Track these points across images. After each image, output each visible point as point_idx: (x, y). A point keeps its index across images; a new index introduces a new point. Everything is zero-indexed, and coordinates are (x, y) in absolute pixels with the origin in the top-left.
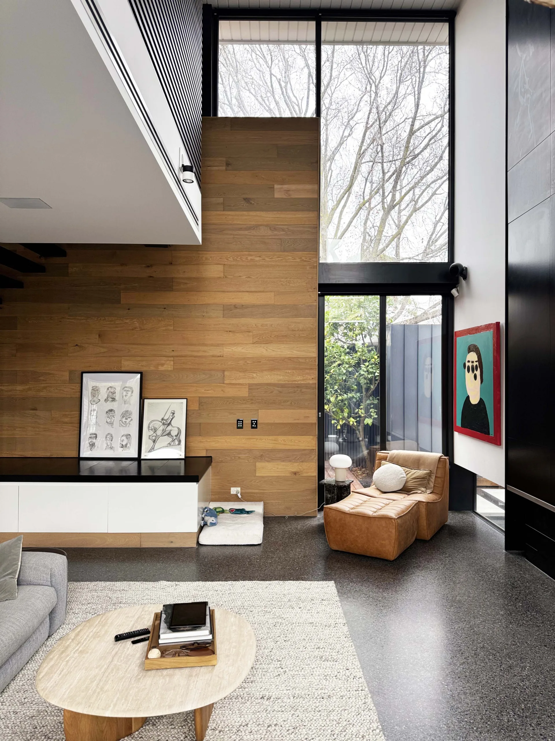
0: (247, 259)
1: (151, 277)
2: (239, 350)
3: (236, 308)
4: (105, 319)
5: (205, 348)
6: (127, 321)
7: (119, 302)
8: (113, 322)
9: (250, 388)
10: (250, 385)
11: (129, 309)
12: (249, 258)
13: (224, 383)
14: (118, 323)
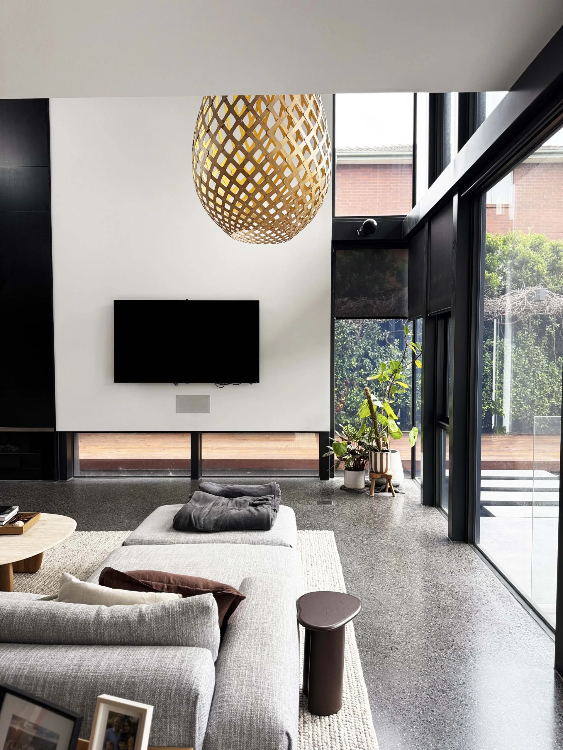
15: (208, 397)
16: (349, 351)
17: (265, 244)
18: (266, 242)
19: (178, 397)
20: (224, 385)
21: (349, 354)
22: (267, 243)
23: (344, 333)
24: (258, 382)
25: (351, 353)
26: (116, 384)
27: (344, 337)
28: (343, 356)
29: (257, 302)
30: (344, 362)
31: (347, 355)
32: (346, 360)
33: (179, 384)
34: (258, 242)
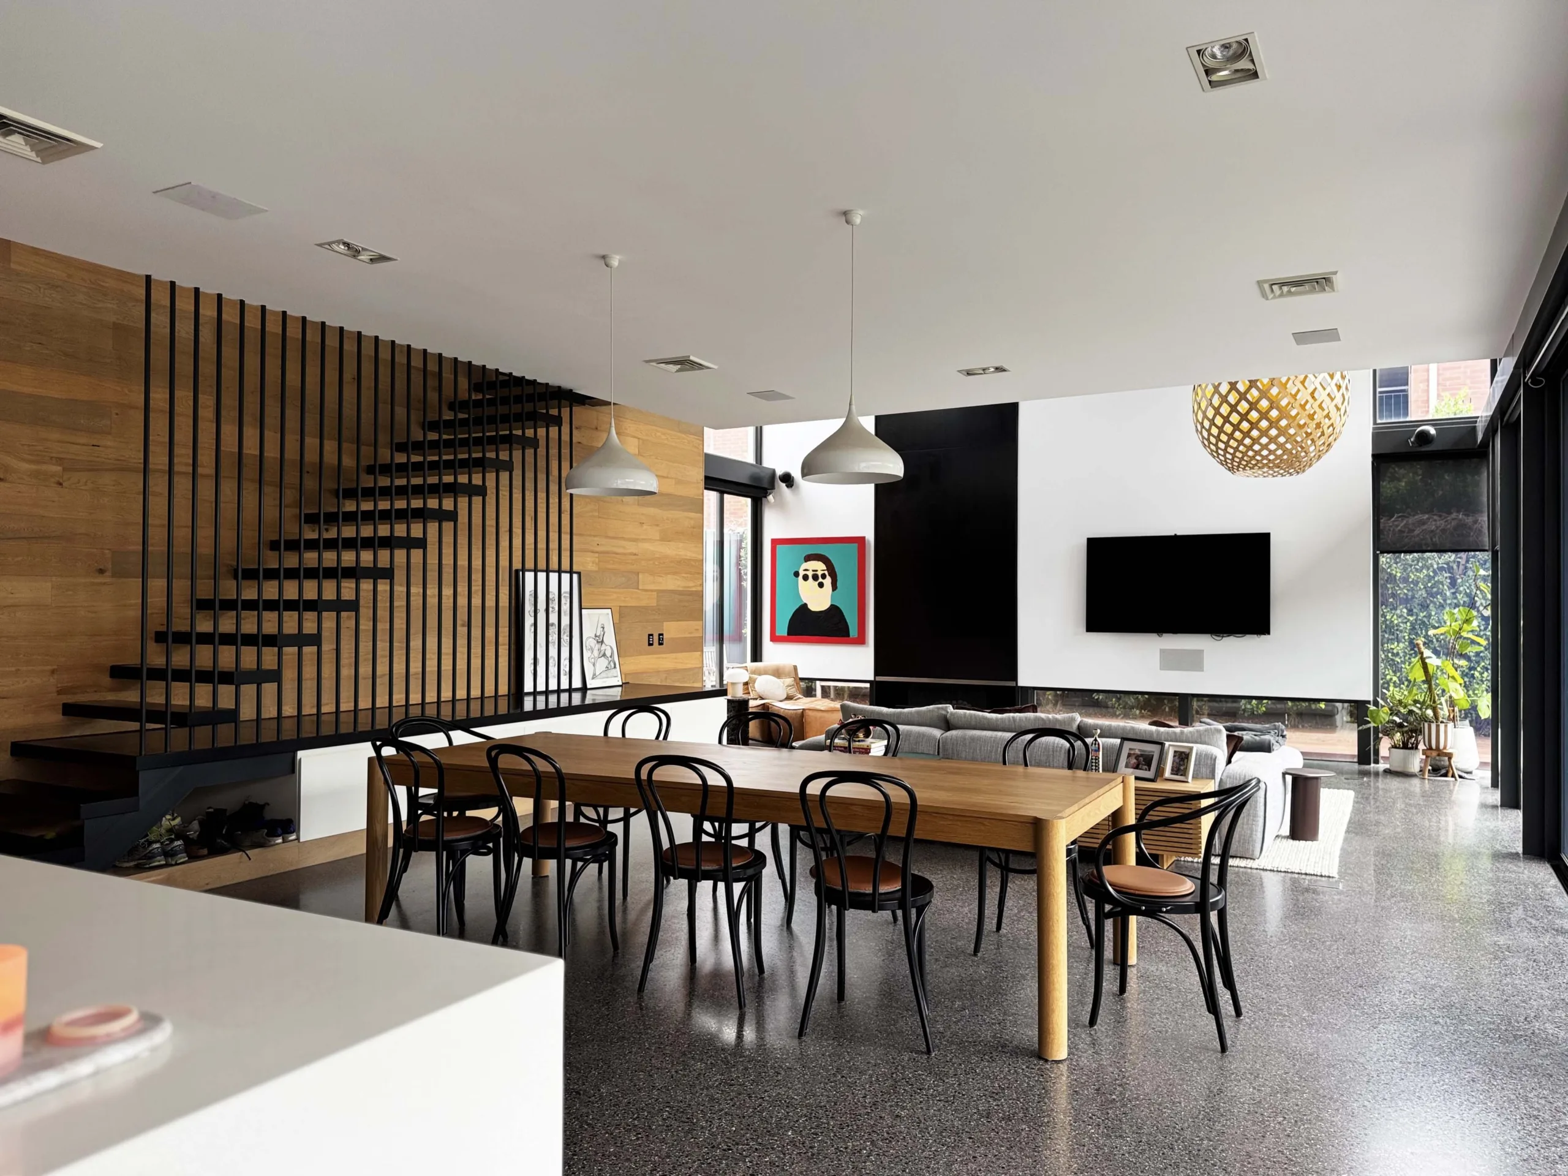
1: (579, 443)
2: (649, 548)
9: (658, 595)
10: (659, 591)
13: (638, 589)
15: (1202, 651)
16: (1437, 598)
17: (1274, 476)
18: (1275, 474)
19: (1162, 651)
20: (1223, 637)
21: (1438, 603)
22: (1276, 476)
23: (1428, 569)
24: (1269, 633)
25: (1442, 601)
26: (1089, 633)
27: (1428, 576)
28: (1428, 606)
29: (1267, 536)
30: (1429, 616)
31: (1435, 604)
32: (1433, 613)
33: (1164, 635)
34: (1266, 475)
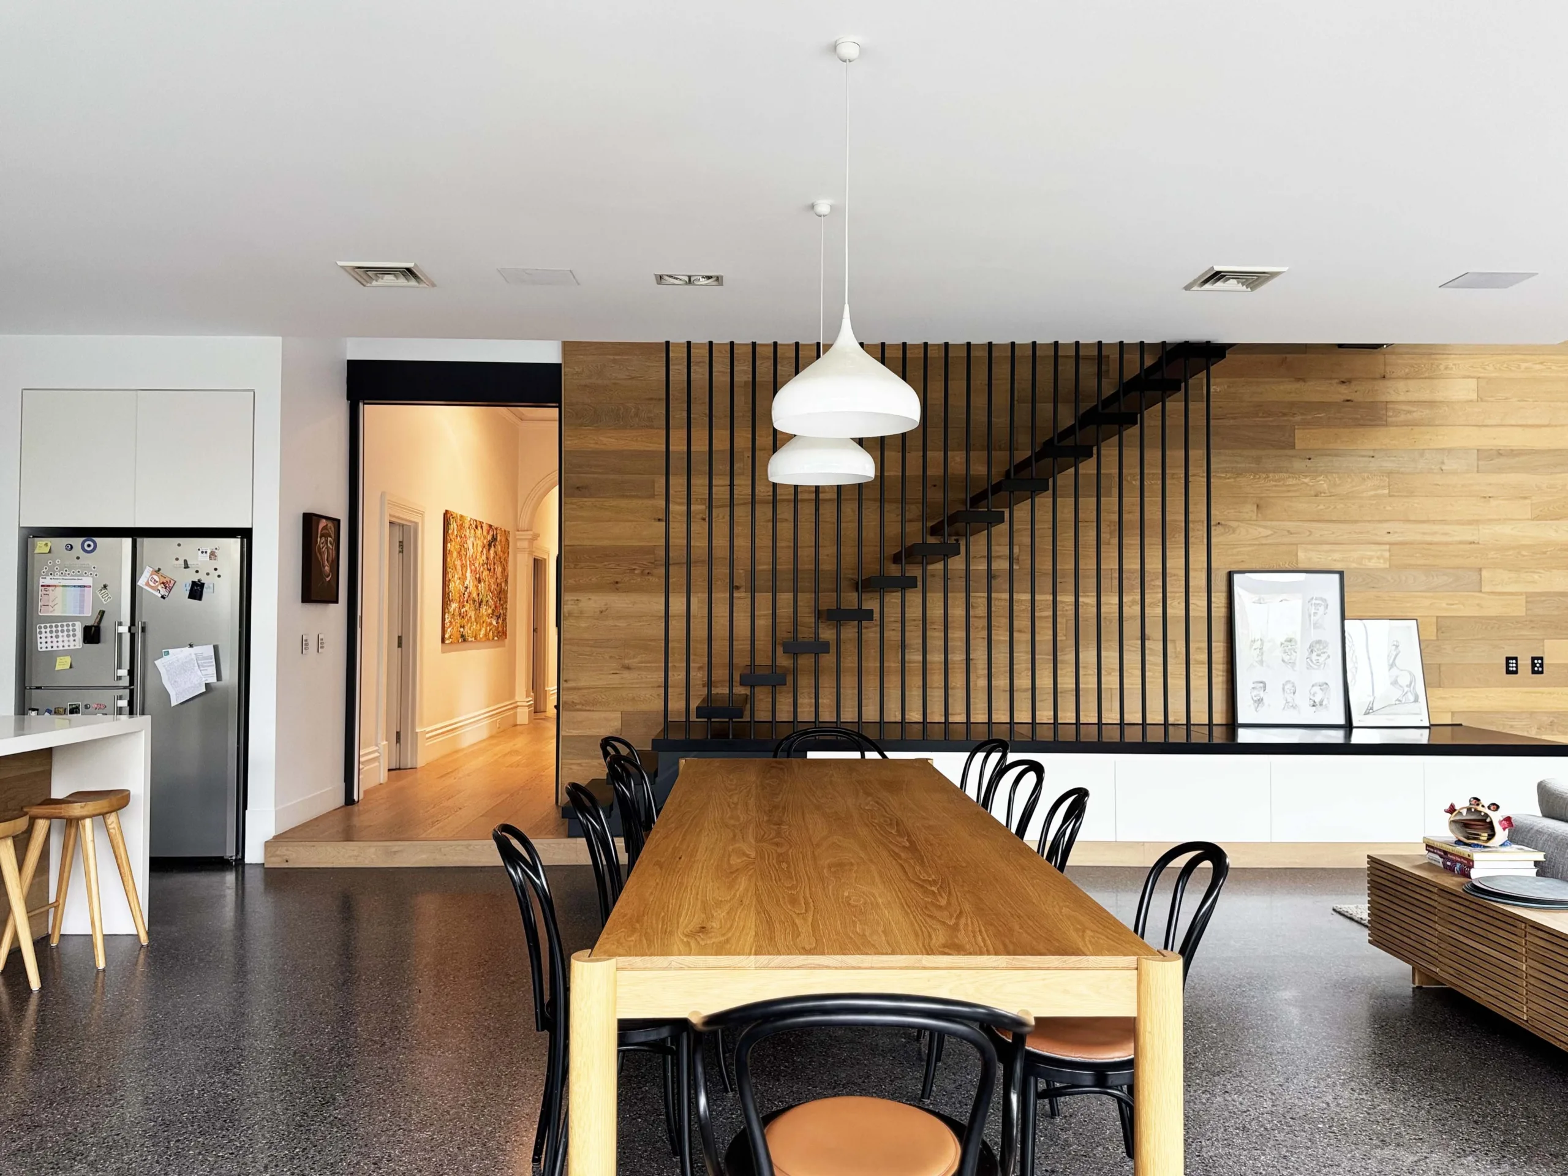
0: (1519, 367)
1: (1348, 401)
2: (1506, 531)
3: (1501, 454)
4: (1268, 477)
5: (1447, 528)
6: (1307, 480)
7: (1292, 446)
8: (1281, 483)
9: (1529, 599)
10: (1528, 595)
11: (1310, 459)
12: (1524, 365)
13: (1481, 591)
14: (1291, 483)
